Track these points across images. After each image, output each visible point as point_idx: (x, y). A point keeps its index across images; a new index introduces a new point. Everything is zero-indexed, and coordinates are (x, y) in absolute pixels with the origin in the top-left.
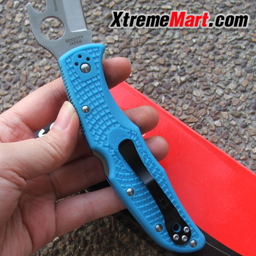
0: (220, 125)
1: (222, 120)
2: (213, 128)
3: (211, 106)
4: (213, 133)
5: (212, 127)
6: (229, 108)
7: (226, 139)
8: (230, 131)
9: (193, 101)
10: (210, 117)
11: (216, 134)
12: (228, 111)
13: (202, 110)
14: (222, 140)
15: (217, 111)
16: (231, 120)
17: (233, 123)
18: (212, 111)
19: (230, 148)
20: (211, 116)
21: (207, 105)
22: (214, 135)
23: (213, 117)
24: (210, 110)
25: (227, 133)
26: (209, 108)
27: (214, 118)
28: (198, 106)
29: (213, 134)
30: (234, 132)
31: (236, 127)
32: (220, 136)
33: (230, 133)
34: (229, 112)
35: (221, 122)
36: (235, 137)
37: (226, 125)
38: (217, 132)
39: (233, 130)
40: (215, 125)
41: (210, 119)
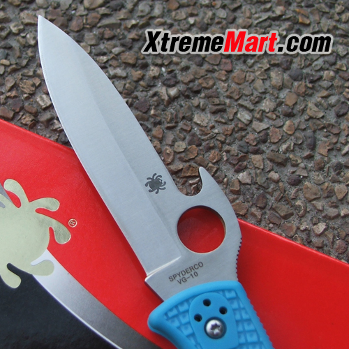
0: (248, 181)
1: (253, 172)
2: (237, 187)
3: (229, 144)
4: (236, 196)
5: (233, 186)
6: (263, 147)
7: (262, 208)
8: (268, 193)
9: (194, 135)
10: (228, 166)
11: (241, 198)
12: (262, 152)
13: (213, 151)
14: (254, 210)
15: (242, 154)
16: (269, 171)
17: (274, 176)
18: (232, 153)
19: (271, 225)
20: (230, 163)
21: (223, 143)
22: (238, 201)
23: (234, 165)
24: (228, 152)
25: (264, 196)
26: (227, 147)
27: (236, 167)
28: (204, 144)
29: (237, 199)
30: (277, 194)
31: (281, 184)
32: (251, 203)
33: (268, 196)
34: (264, 156)
35: (250, 174)
36: (279, 204)
37: (260, 180)
38: (244, 194)
39: (274, 190)
40: (239, 181)
41: (228, 169)
